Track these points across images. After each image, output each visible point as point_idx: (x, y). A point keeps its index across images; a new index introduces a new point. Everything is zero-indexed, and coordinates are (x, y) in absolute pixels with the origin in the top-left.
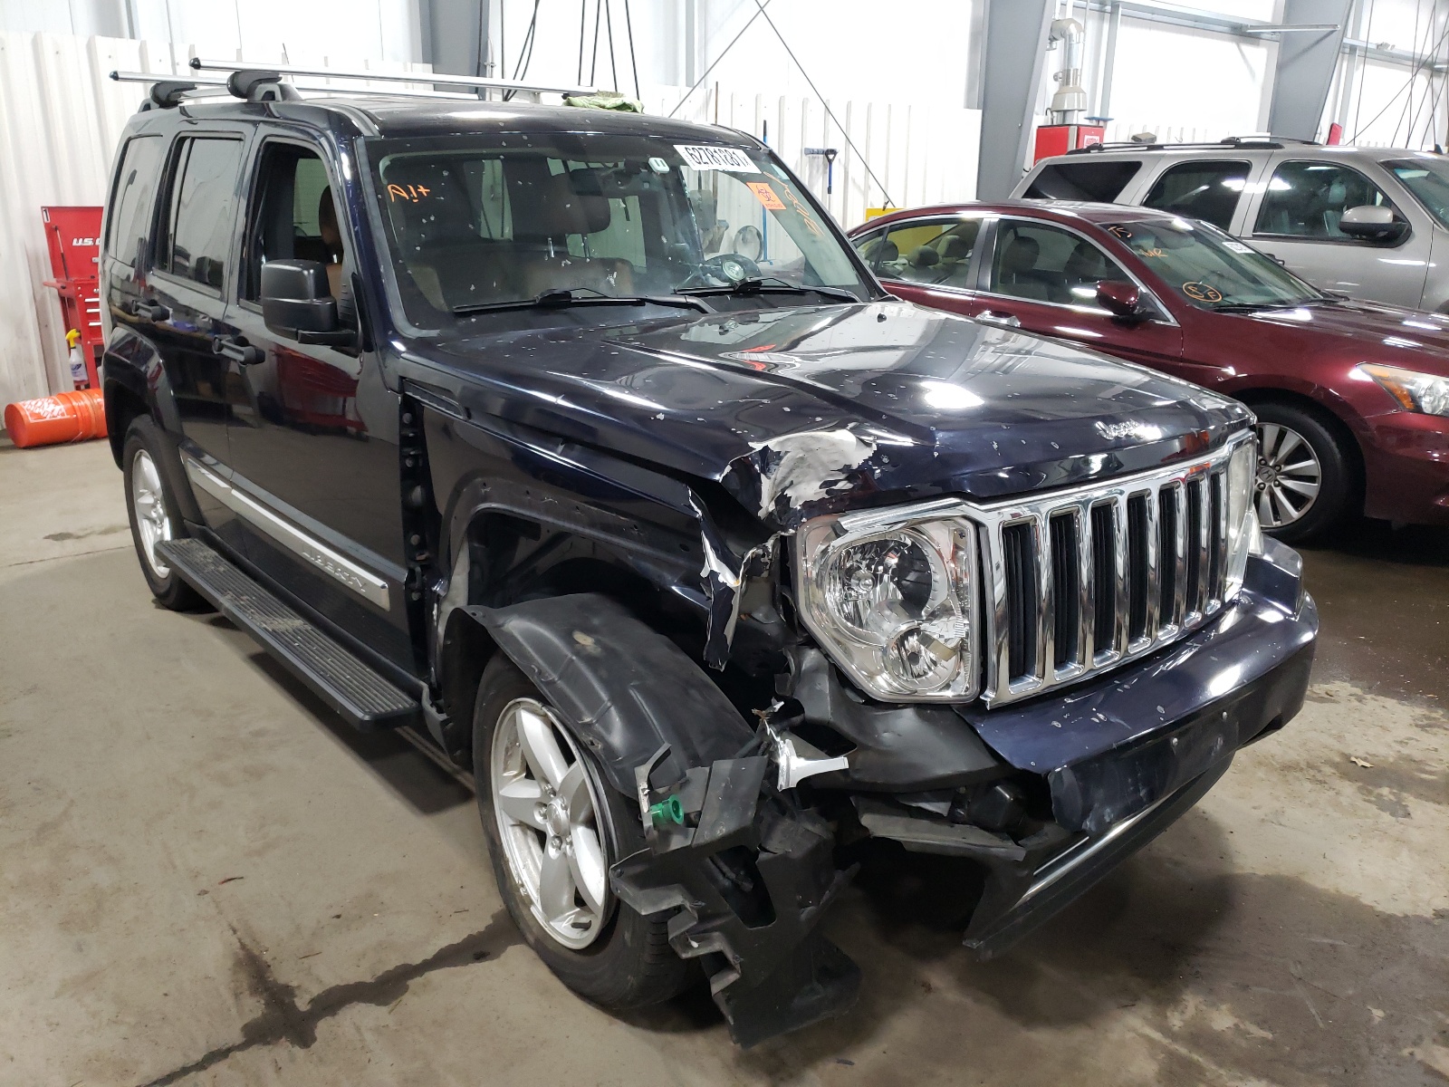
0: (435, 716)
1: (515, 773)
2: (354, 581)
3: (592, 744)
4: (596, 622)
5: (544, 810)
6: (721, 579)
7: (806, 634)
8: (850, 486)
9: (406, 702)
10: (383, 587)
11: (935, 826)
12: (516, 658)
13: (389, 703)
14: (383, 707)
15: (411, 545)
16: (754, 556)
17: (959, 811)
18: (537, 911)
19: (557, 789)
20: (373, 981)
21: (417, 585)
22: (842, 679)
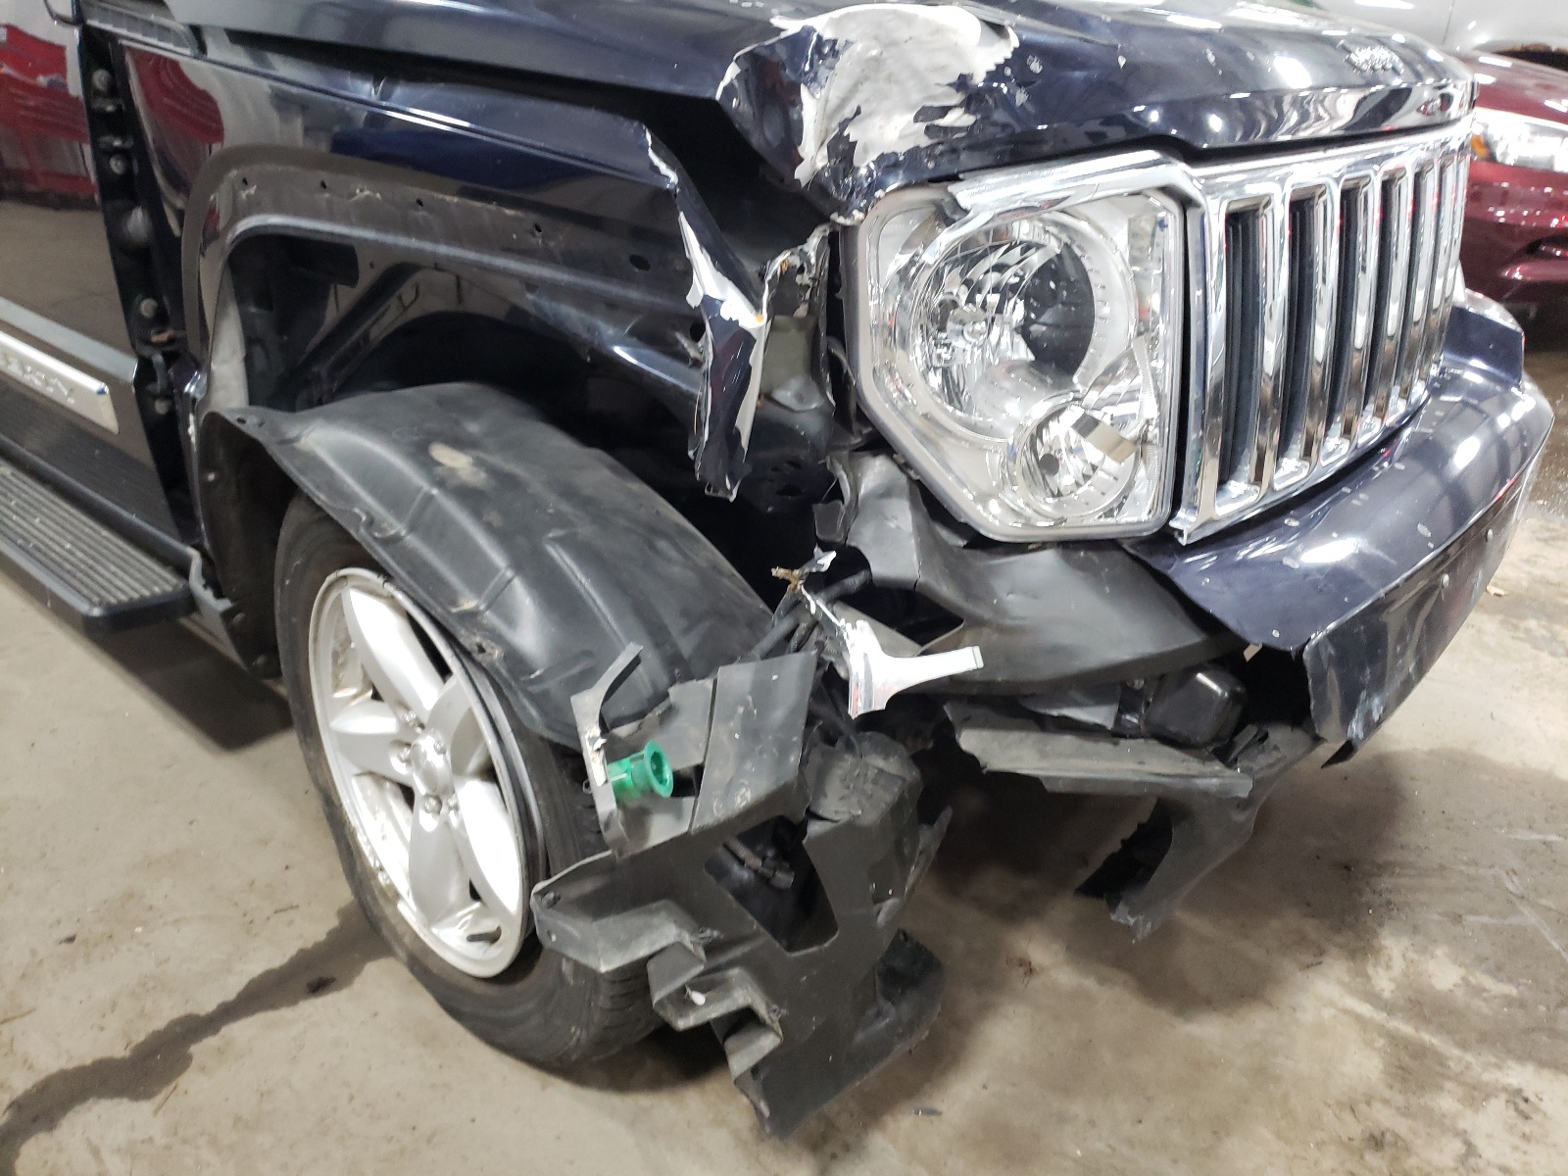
0: (214, 604)
1: (353, 691)
2: (56, 387)
3: (482, 650)
4: (473, 428)
5: (406, 752)
6: (726, 313)
7: (870, 429)
8: (968, 120)
9: (167, 581)
10: (101, 392)
11: (1089, 746)
12: (323, 497)
13: (137, 585)
14: (124, 593)
15: (141, 317)
16: (785, 268)
17: (1128, 717)
18: (408, 910)
19: (425, 720)
20: (127, 1054)
21: (159, 386)
22: (932, 506)
